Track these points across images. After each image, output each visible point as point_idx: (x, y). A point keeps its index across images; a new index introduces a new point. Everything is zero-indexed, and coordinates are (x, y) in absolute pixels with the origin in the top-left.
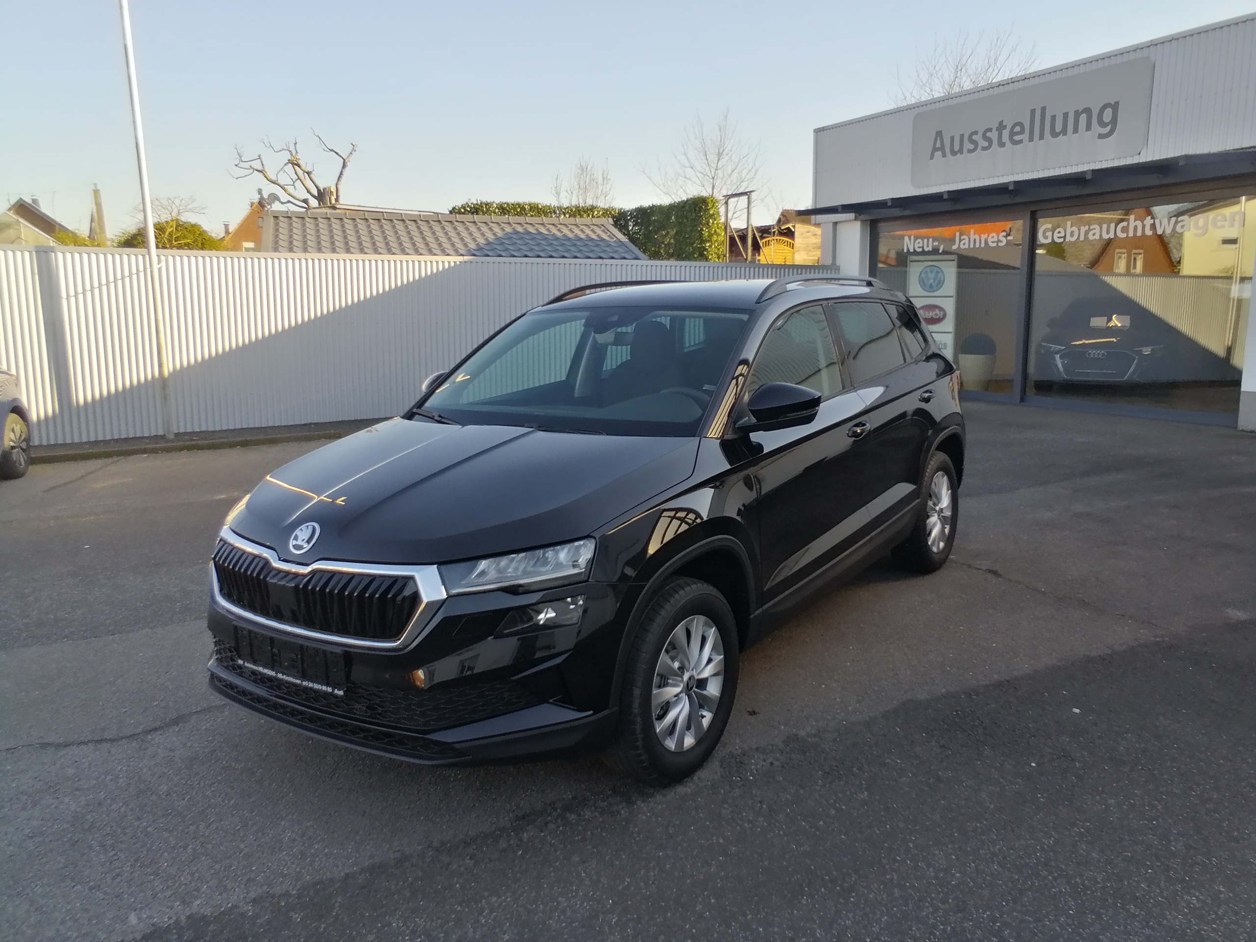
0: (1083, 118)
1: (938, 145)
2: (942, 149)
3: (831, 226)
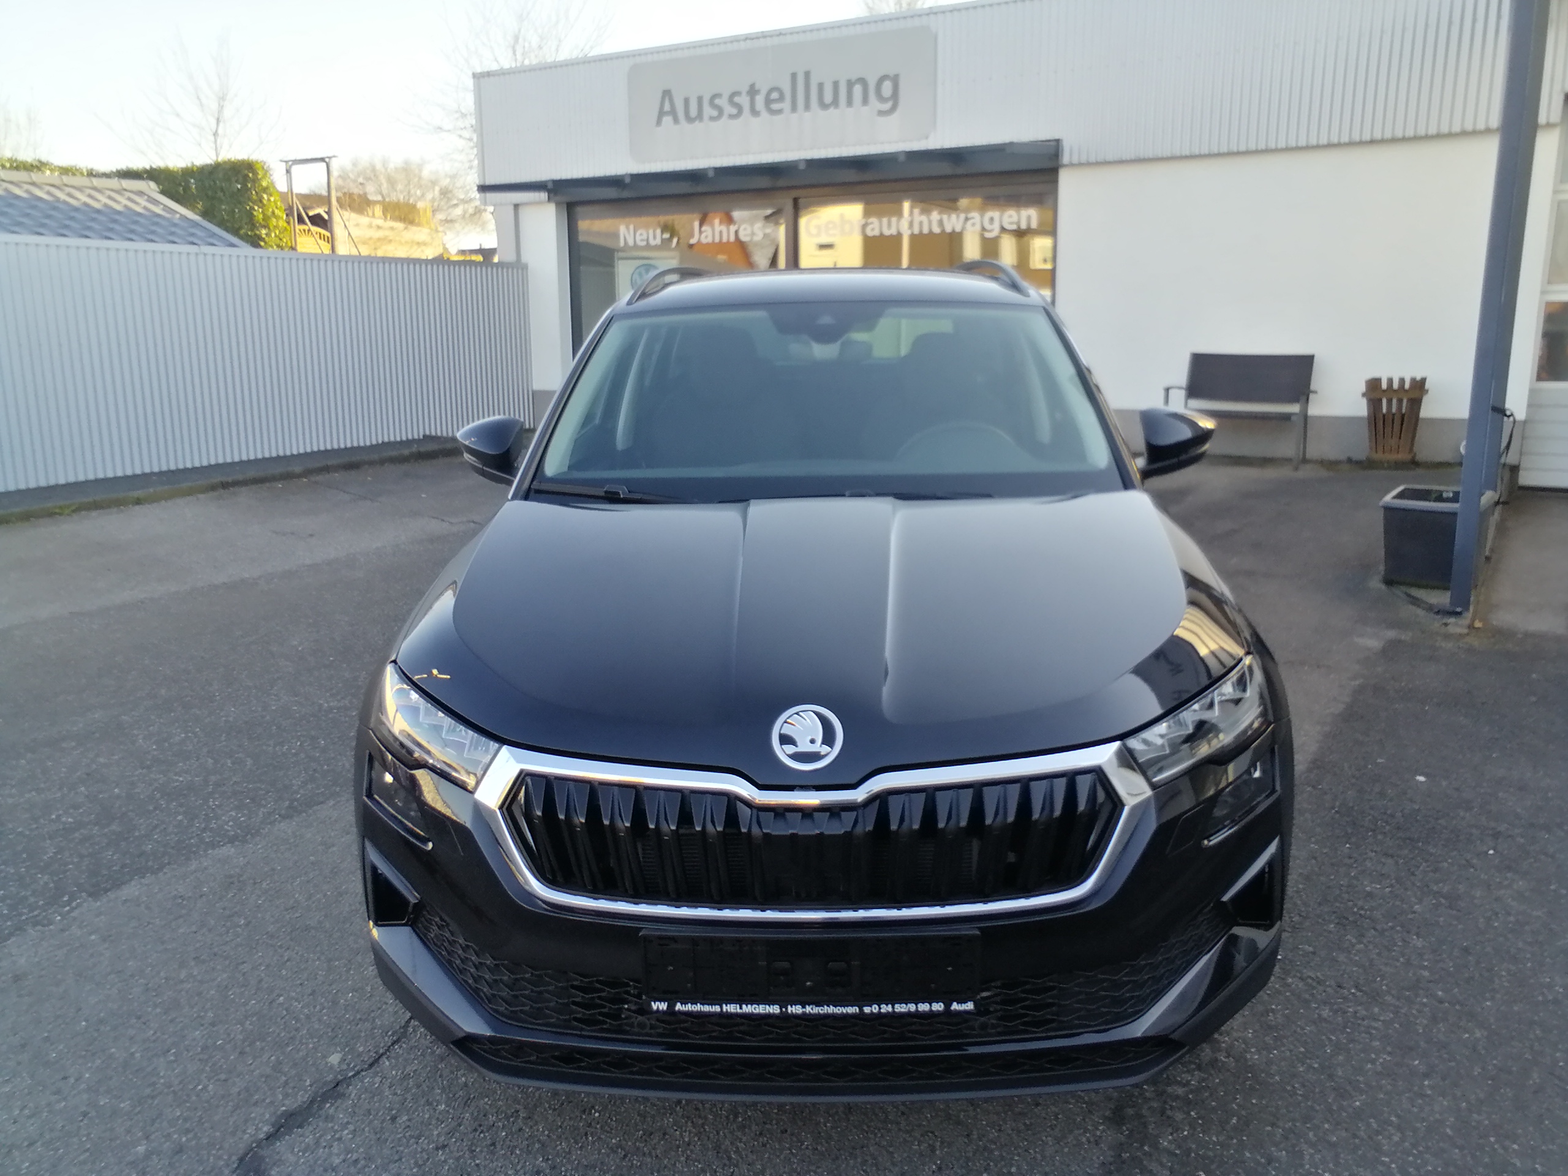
0: (858, 89)
1: (667, 107)
2: (673, 112)
3: (511, 209)
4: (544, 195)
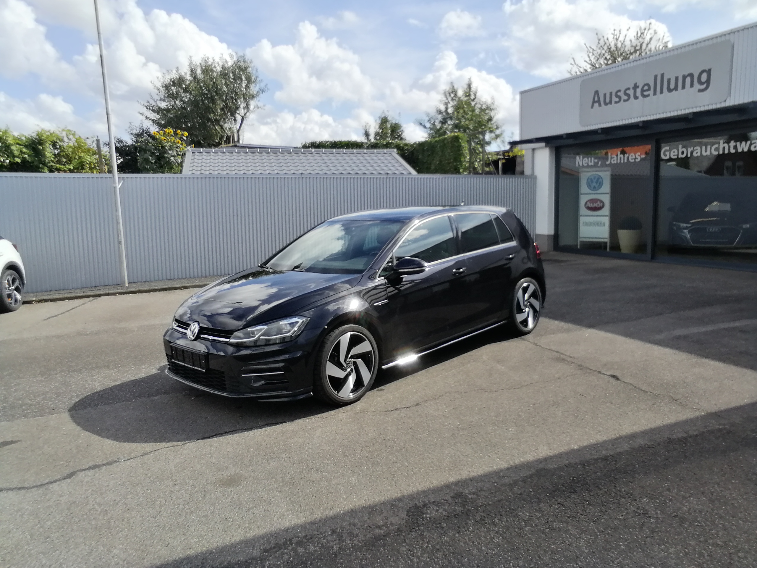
0: (688, 80)
1: (596, 99)
2: (599, 101)
3: (531, 151)
4: (543, 144)
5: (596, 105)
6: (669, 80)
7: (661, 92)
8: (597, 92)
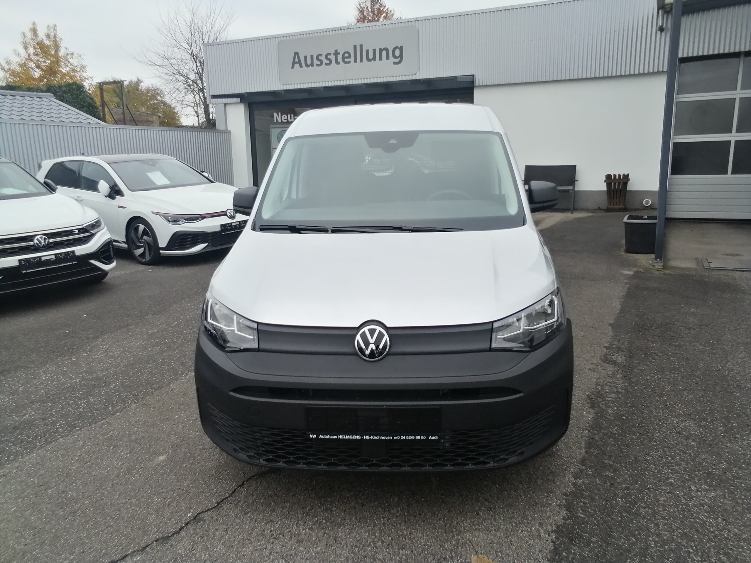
0: (384, 53)
1: (297, 60)
2: (299, 62)
3: (223, 105)
5: (297, 66)
6: (367, 51)
7: (361, 60)
8: (296, 54)
